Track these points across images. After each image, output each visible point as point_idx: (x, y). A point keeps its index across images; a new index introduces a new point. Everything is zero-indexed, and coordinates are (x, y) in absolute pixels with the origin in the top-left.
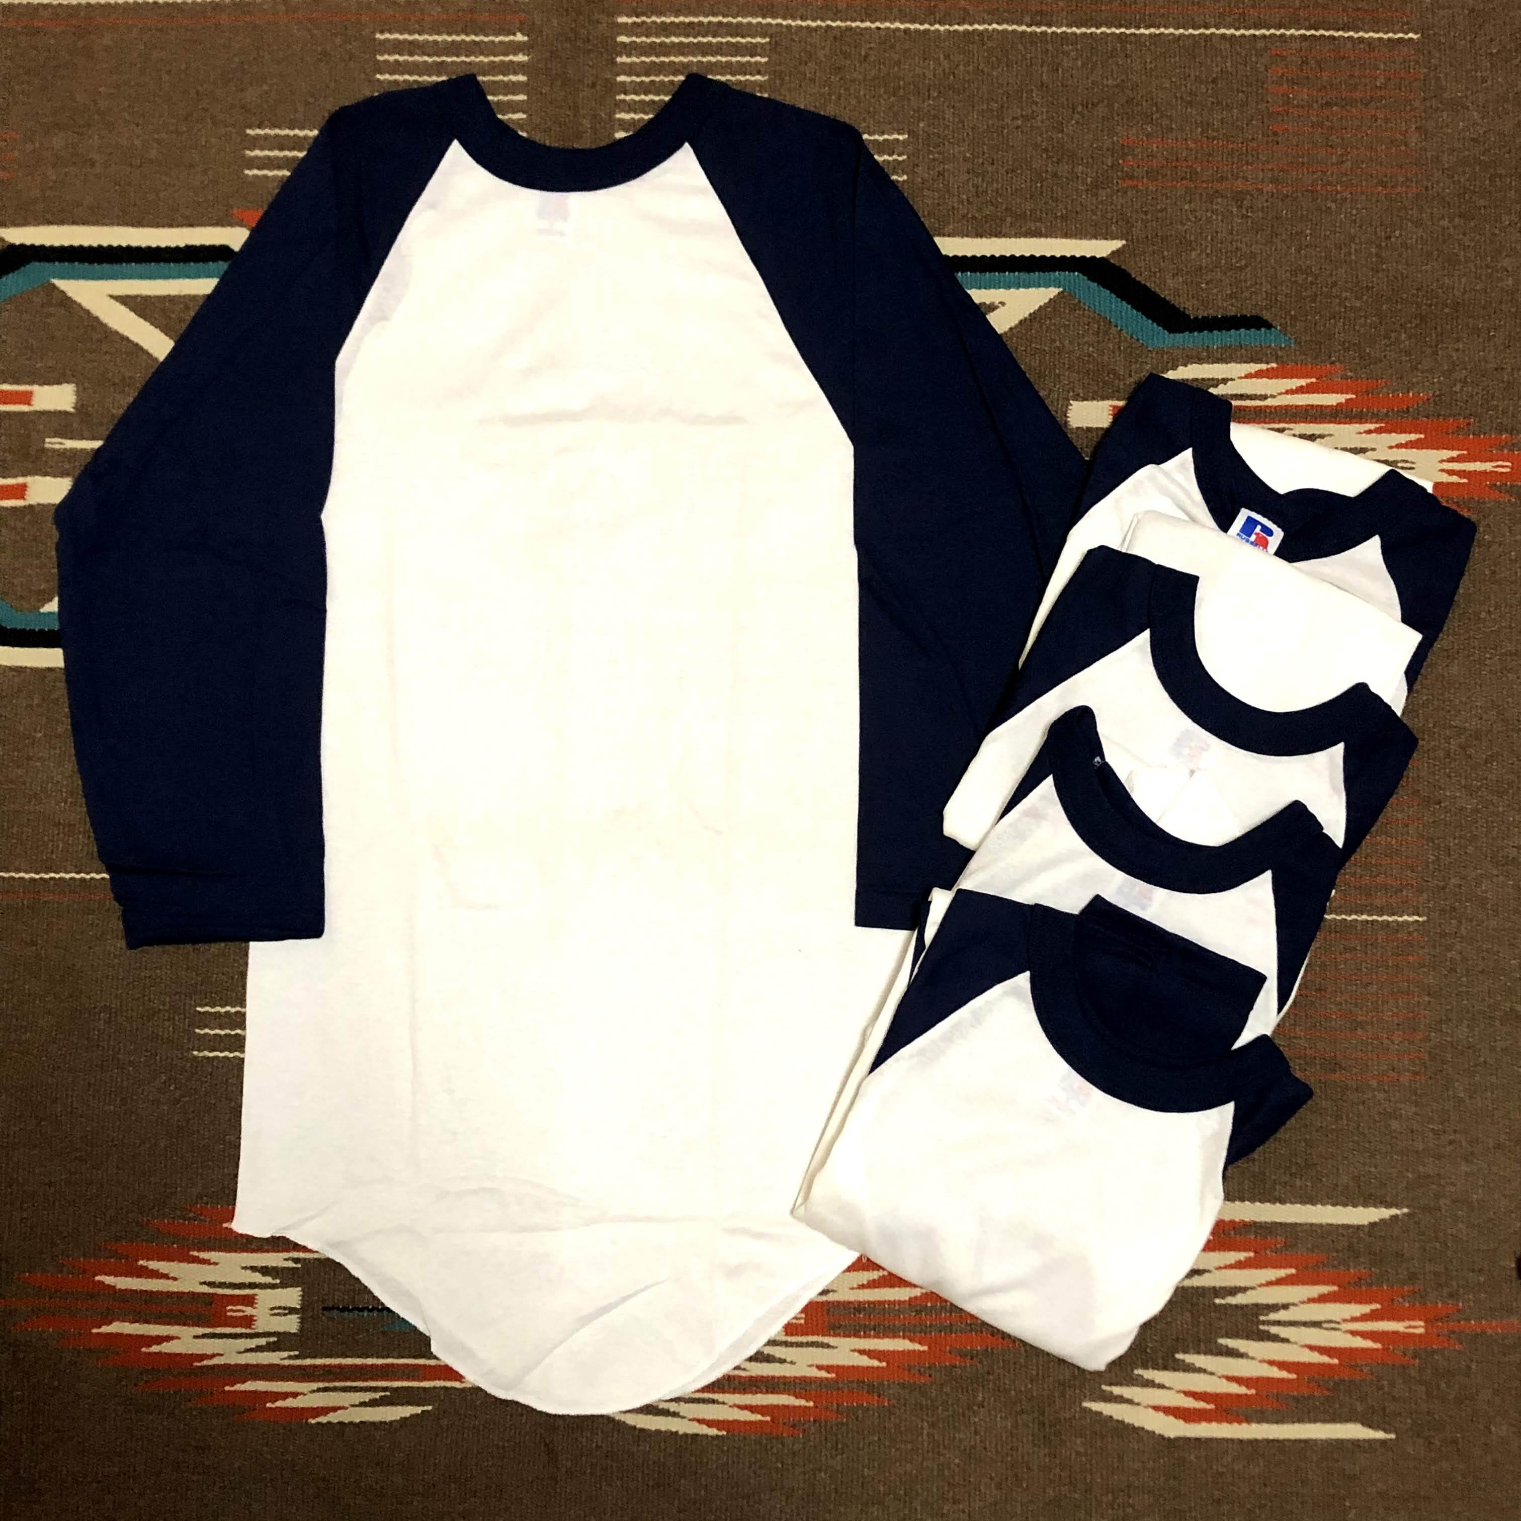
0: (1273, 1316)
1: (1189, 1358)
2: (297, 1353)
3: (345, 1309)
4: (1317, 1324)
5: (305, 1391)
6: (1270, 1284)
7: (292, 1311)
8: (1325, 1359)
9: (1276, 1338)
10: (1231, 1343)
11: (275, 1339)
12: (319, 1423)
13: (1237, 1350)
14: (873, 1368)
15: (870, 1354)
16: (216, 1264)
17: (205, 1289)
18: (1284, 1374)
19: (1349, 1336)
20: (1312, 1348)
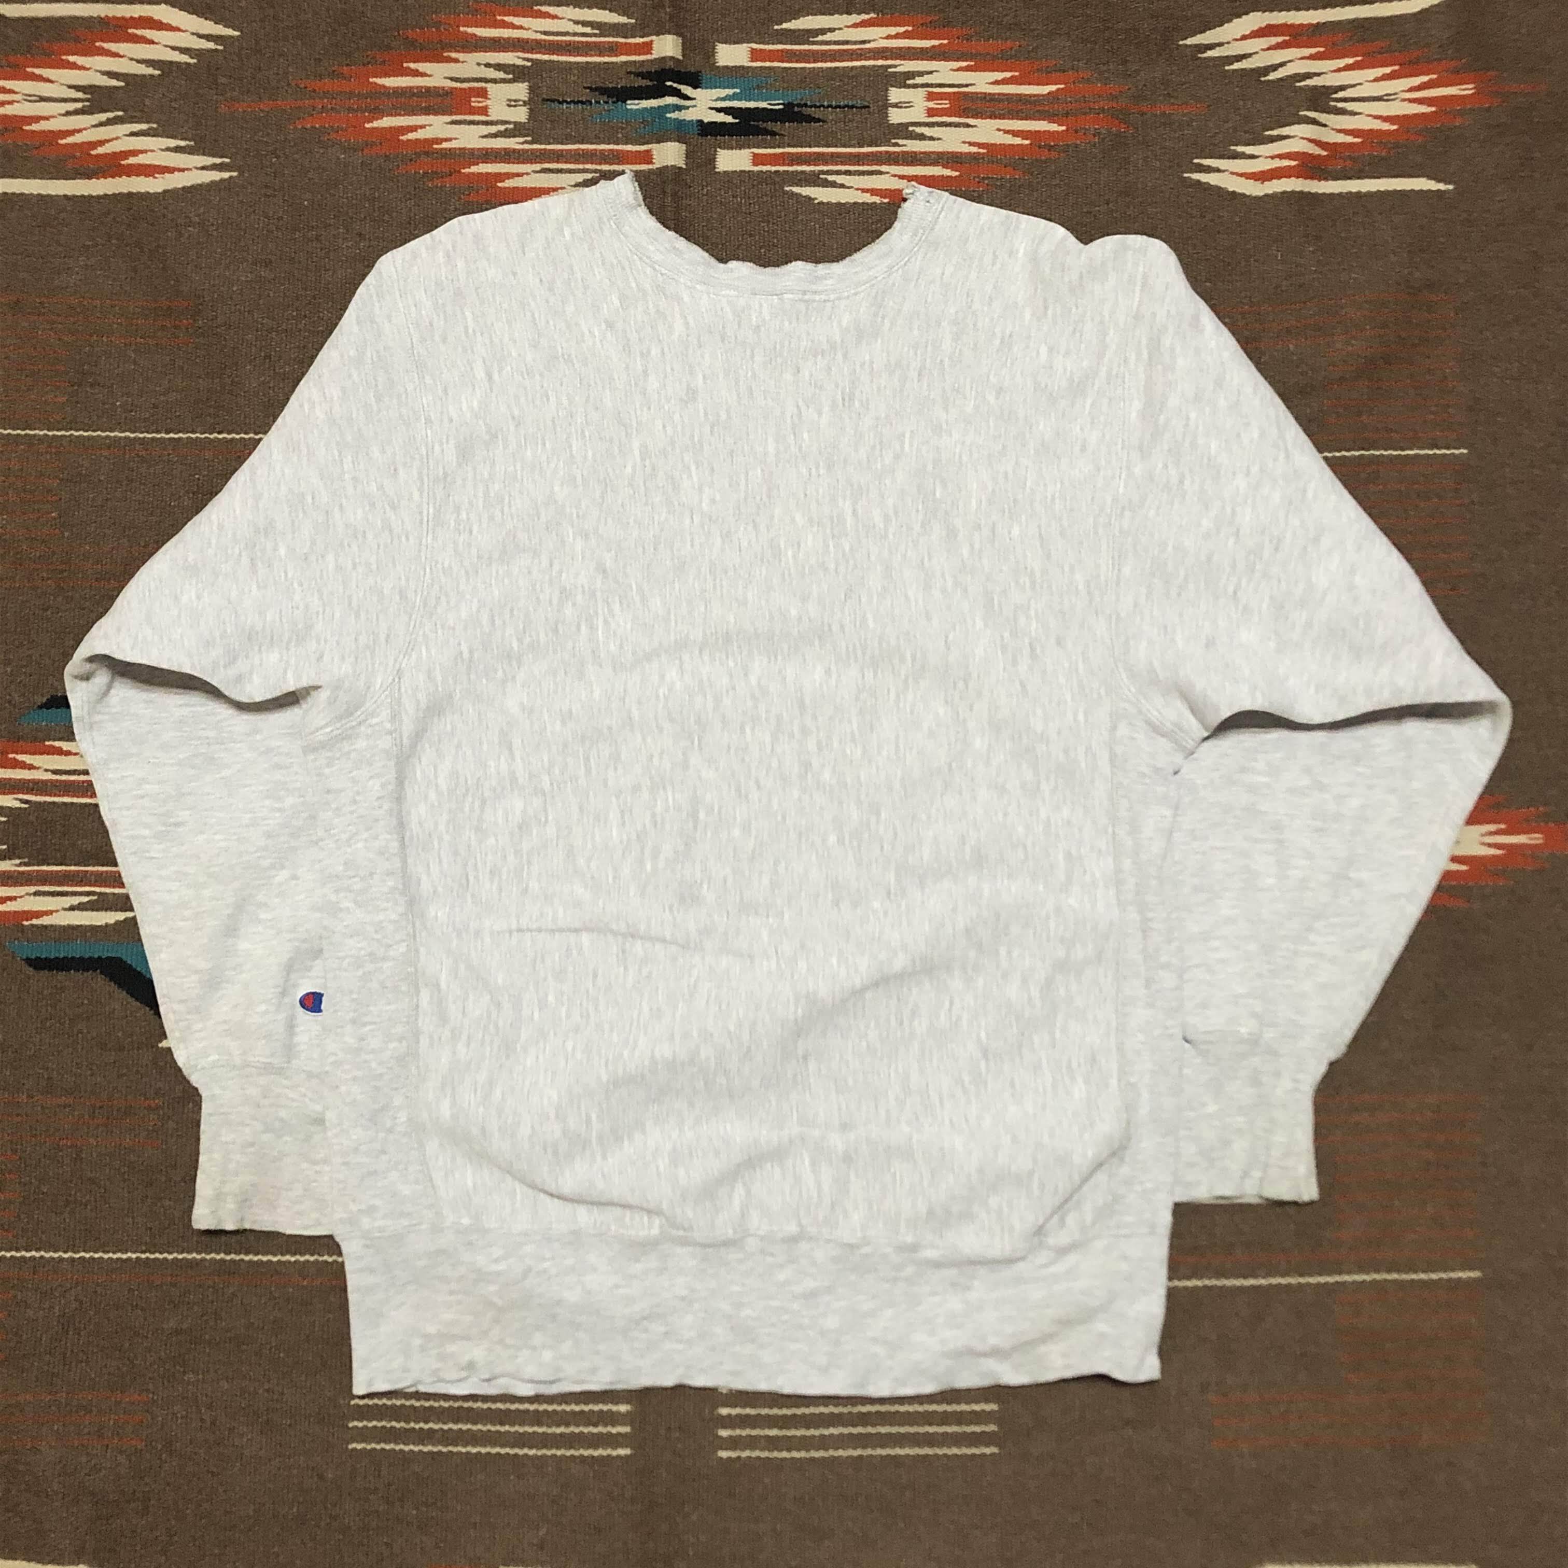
0: (79, 105)
1: (150, 71)
2: (890, 70)
3: (852, 107)
4: (43, 99)
5: (881, 40)
6: (79, 131)
7: (896, 105)
8: (37, 71)
9: (77, 88)
10: (114, 83)
11: (908, 82)
12: (868, 14)
13: (109, 77)
14: (414, 62)
15: (416, 74)
16: (964, 142)
17: (971, 121)
18: (72, 58)
19: (16, 90)
20: (48, 80)
